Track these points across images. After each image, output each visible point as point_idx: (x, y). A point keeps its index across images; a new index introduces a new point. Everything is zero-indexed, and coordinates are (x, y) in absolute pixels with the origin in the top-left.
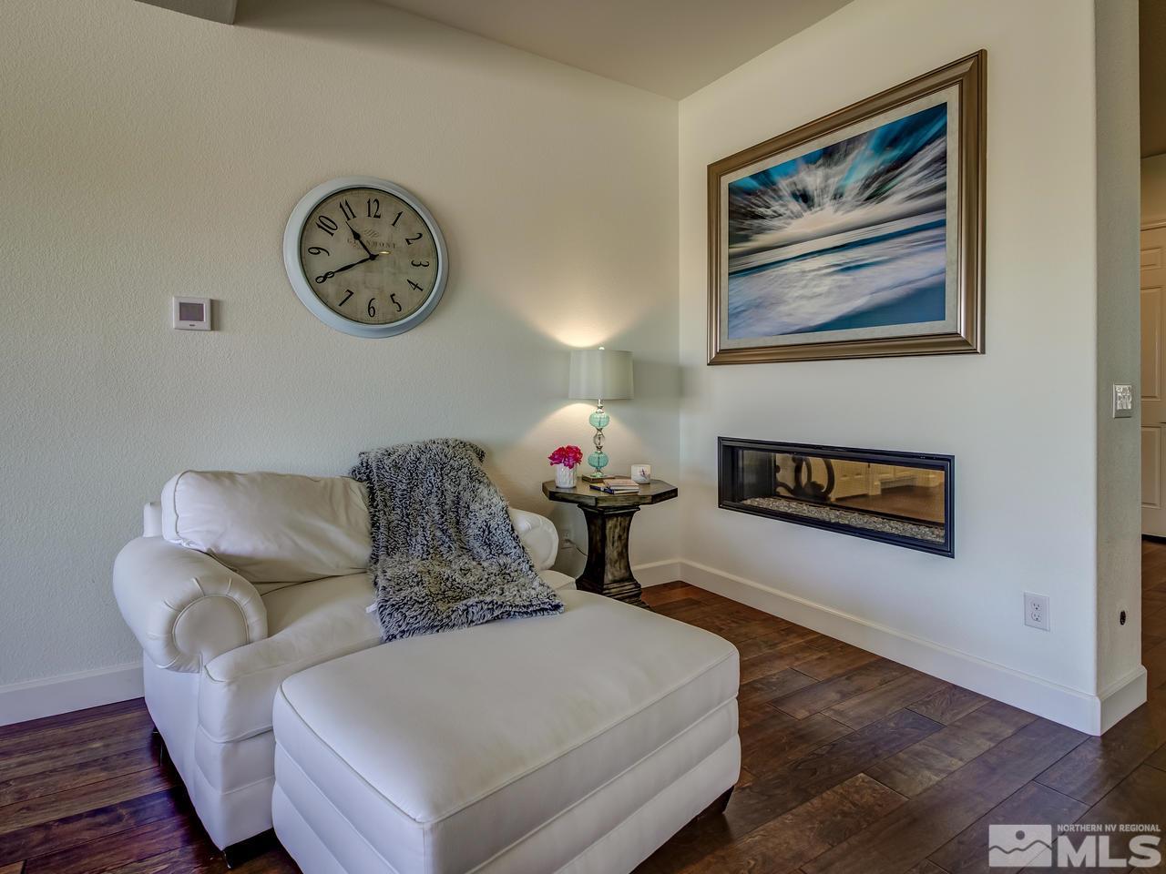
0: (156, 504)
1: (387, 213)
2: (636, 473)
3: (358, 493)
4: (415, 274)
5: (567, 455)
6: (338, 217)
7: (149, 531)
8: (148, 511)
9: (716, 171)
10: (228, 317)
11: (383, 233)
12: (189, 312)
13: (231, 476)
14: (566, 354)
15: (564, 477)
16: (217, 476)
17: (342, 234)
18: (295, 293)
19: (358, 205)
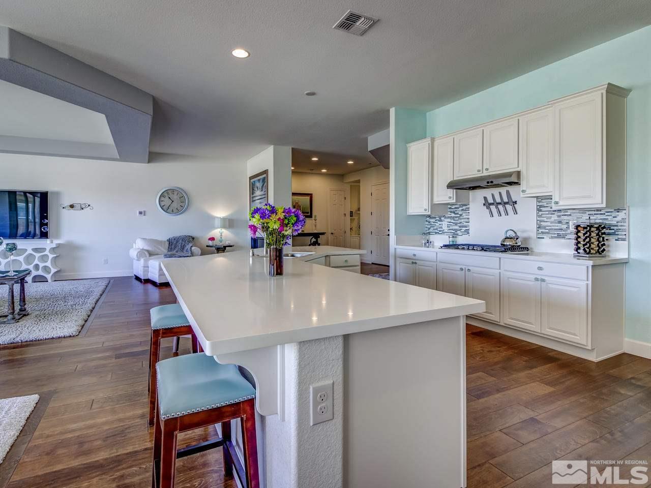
0: (135, 243)
1: (176, 193)
2: (227, 242)
3: (167, 244)
4: (181, 204)
5: (212, 239)
6: (166, 195)
7: (134, 247)
8: (134, 244)
9: (251, 178)
10: (147, 213)
11: (175, 197)
12: (140, 213)
13: (146, 239)
14: (214, 218)
15: (210, 243)
16: (144, 239)
17: (167, 198)
18: (158, 209)
19: (170, 192)
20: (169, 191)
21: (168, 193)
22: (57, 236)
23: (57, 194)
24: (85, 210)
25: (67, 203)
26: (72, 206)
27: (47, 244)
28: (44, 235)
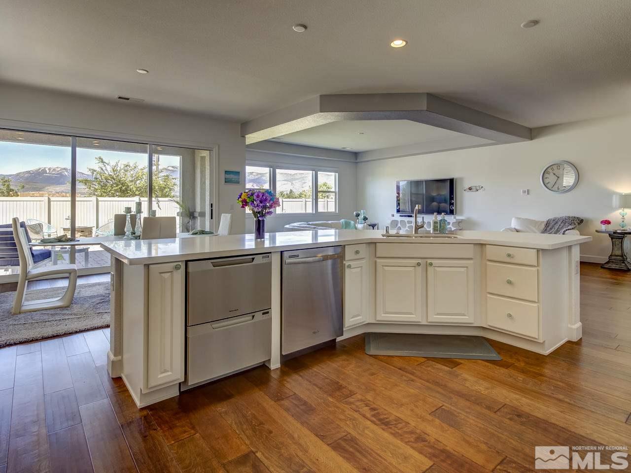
1: (561, 168)
3: (544, 224)
5: (605, 222)
6: (551, 171)
10: (531, 192)
11: (560, 172)
12: (524, 192)
13: (520, 218)
15: (603, 227)
16: (518, 218)
17: (552, 174)
18: (542, 187)
19: (555, 167)
20: (553, 167)
21: (553, 169)
22: (461, 214)
23: (461, 179)
24: (479, 191)
25: (467, 186)
26: (470, 189)
27: (450, 219)
28: (452, 212)
